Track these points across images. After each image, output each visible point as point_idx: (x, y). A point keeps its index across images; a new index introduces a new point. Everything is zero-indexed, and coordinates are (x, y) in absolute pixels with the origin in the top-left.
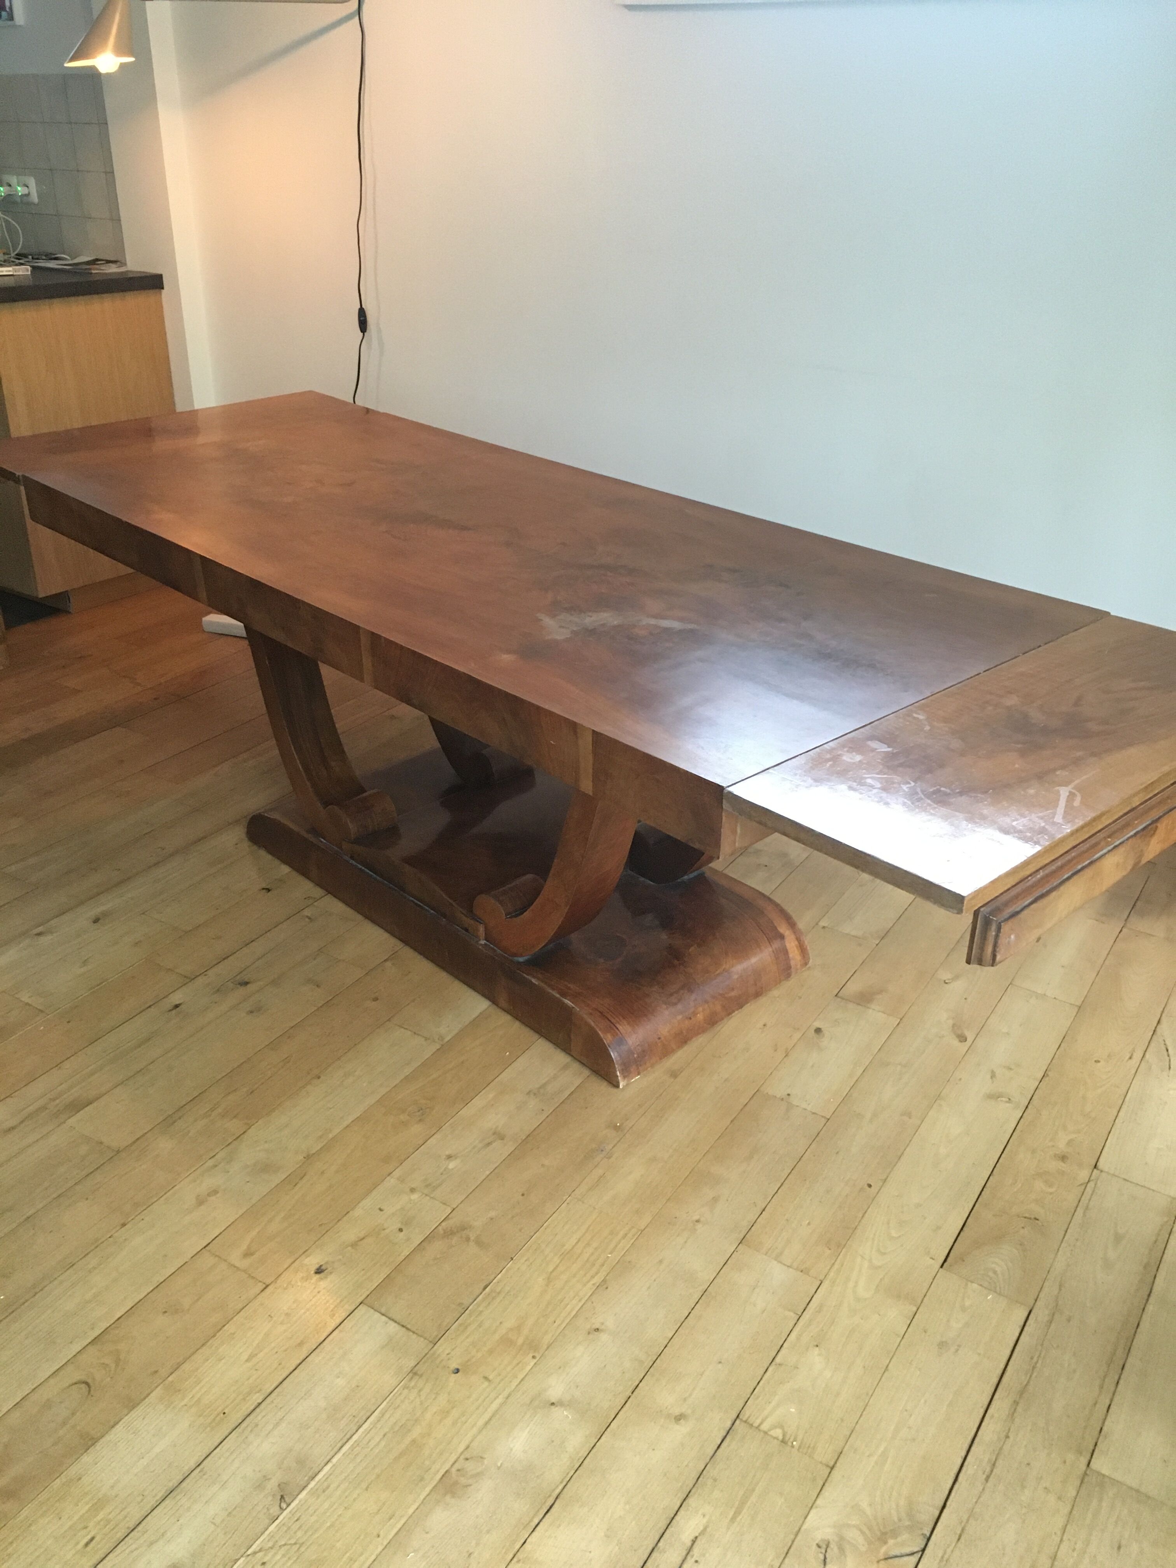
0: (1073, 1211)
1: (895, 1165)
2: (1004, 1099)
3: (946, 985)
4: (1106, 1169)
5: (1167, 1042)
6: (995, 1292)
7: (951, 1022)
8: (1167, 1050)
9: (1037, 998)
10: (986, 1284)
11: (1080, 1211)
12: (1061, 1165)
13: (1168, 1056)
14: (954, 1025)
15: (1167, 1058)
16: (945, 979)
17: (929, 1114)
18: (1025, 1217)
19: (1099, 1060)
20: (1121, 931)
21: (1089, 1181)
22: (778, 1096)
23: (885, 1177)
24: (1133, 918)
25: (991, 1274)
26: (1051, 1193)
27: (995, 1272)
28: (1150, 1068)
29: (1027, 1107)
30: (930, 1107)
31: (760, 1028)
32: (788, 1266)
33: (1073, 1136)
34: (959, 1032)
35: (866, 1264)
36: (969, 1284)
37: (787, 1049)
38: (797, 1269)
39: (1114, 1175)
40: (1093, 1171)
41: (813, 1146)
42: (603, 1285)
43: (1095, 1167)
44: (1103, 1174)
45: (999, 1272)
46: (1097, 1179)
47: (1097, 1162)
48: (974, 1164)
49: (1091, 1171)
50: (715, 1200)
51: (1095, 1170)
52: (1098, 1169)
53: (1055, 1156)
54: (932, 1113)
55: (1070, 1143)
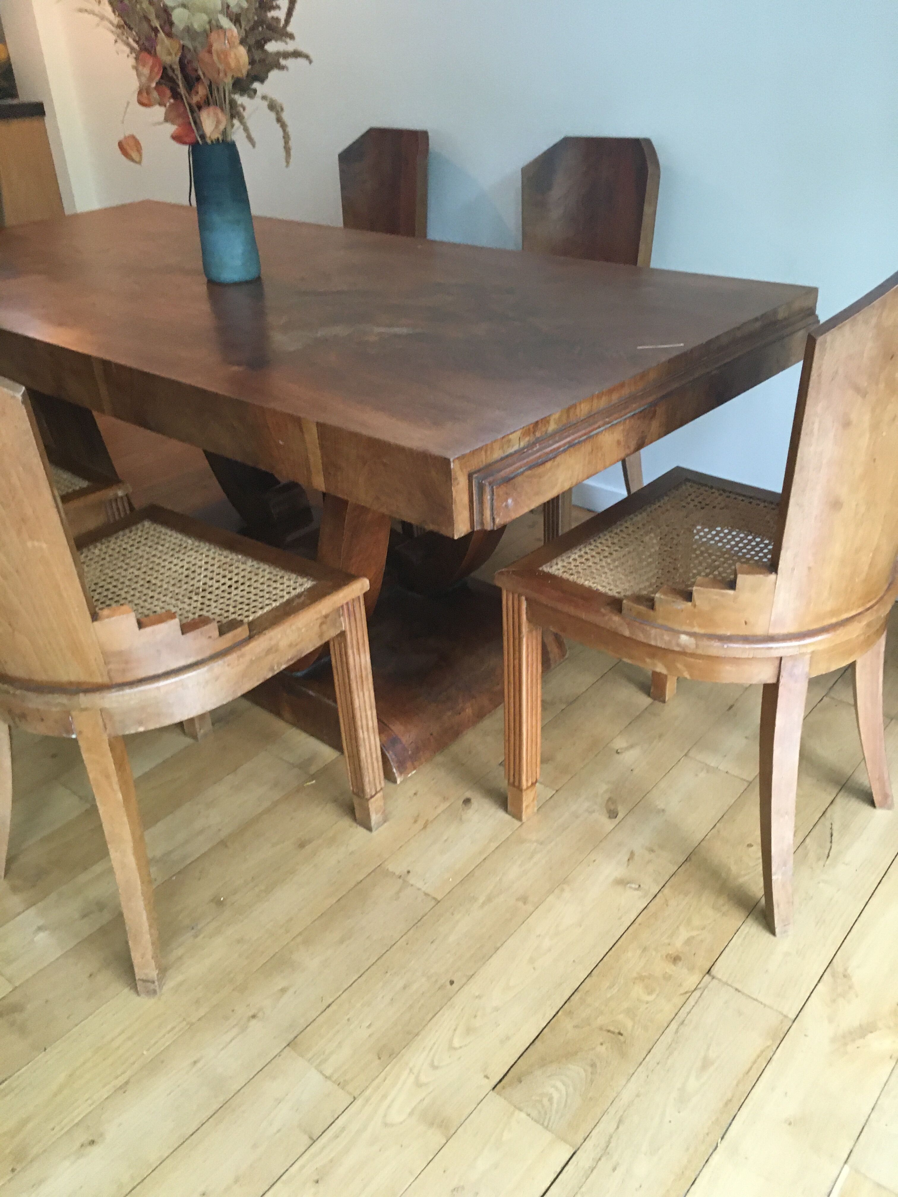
0: (666, 1025)
1: (488, 960)
2: (633, 886)
3: (617, 755)
4: (719, 976)
5: (834, 827)
6: (543, 1124)
7: (607, 797)
8: (832, 836)
9: (708, 772)
10: (534, 1114)
11: (674, 1026)
12: (670, 969)
13: (831, 842)
14: (610, 799)
15: (829, 845)
16: (617, 748)
17: (548, 899)
18: (609, 1031)
19: (753, 844)
20: (822, 699)
21: (695, 989)
22: (397, 873)
23: (471, 974)
24: (837, 687)
25: (545, 1101)
26: (647, 1003)
27: (551, 1100)
28: (806, 855)
29: (655, 896)
30: (551, 891)
31: (410, 797)
32: (326, 1077)
33: (694, 933)
34: (612, 807)
35: (412, 1078)
36: (517, 1112)
37: (427, 821)
38: (334, 1082)
39: (726, 984)
40: (705, 976)
41: (411, 932)
42: (123, 1088)
43: (709, 972)
44: (715, 982)
45: (555, 1101)
46: (706, 987)
47: (711, 967)
48: (574, 961)
49: (701, 976)
50: (283, 990)
51: (707, 976)
52: (710, 975)
53: (666, 957)
54: (551, 898)
55: (688, 941)
